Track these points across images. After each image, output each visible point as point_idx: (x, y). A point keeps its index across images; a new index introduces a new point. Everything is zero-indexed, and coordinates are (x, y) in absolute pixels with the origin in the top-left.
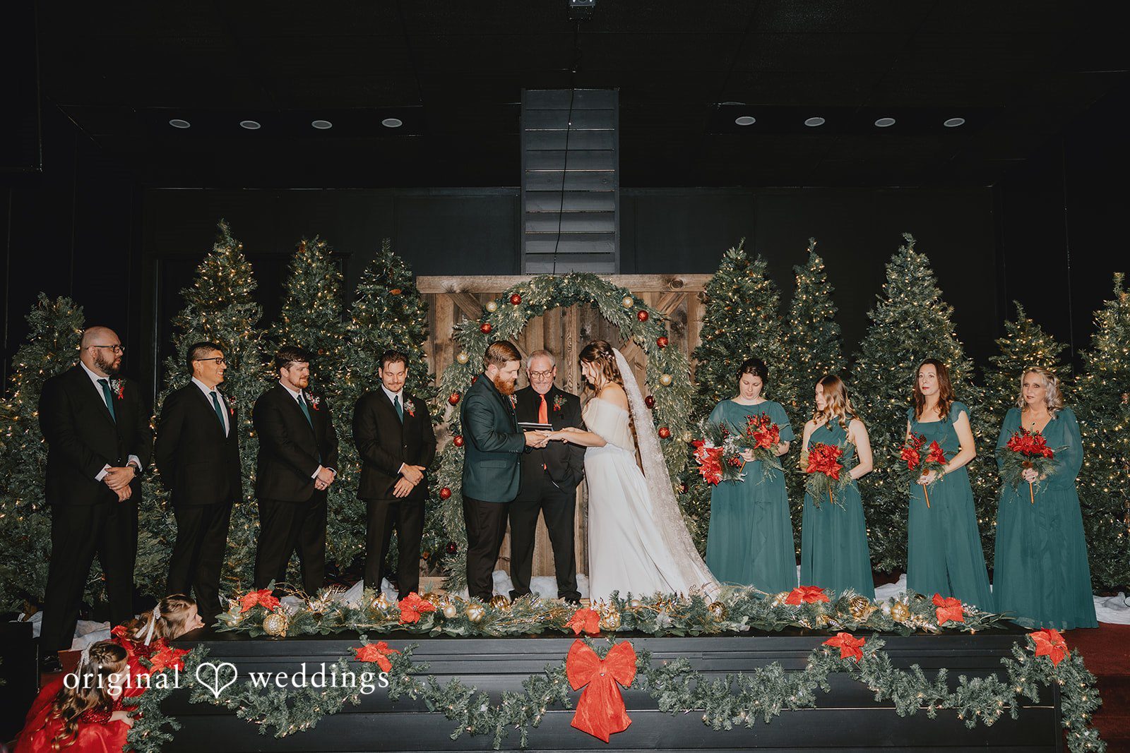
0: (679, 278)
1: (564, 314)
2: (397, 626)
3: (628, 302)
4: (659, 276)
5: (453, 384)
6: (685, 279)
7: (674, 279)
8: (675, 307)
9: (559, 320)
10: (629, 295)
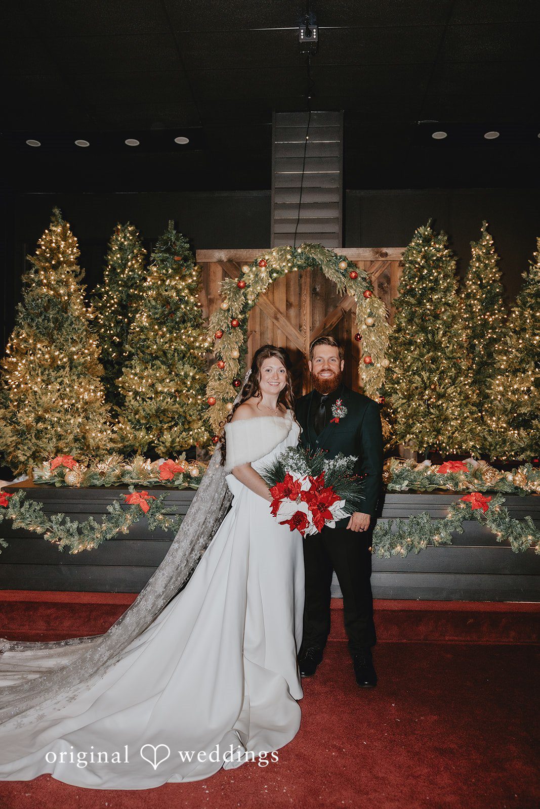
0: (385, 250)
1: (301, 277)
2: (158, 482)
3: (343, 265)
4: (370, 249)
5: (218, 324)
6: (389, 251)
7: (382, 251)
8: (381, 272)
9: (297, 281)
10: (344, 260)
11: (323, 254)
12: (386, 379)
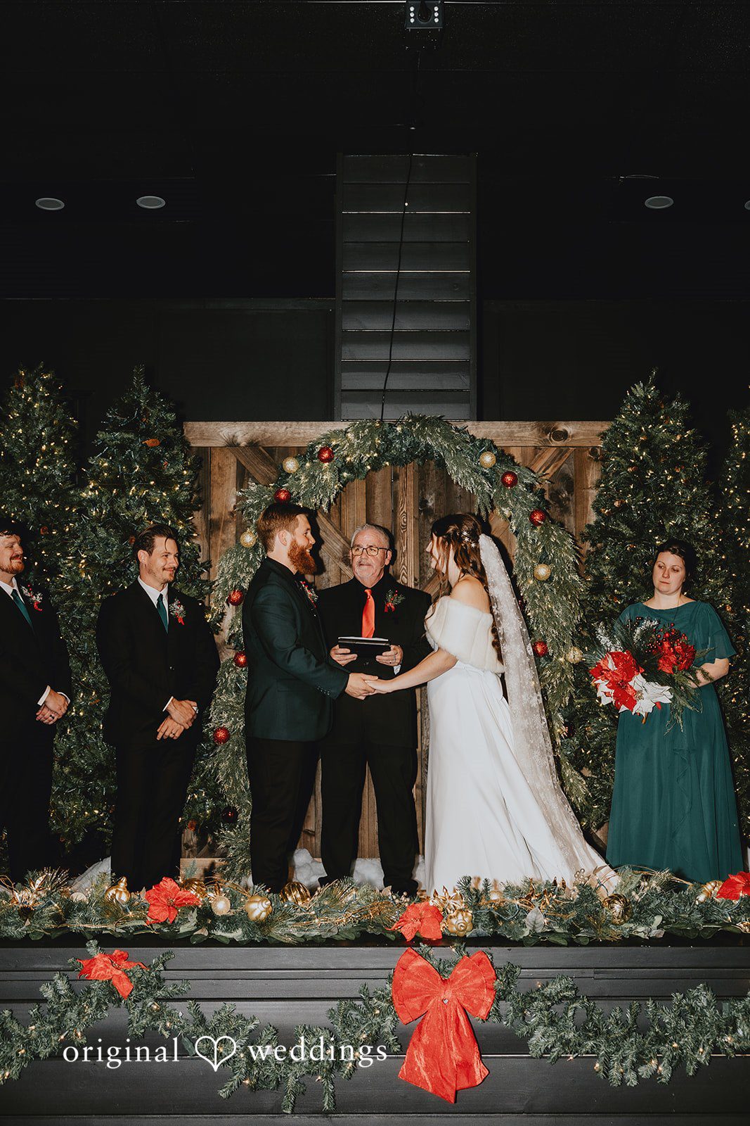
0: (562, 426)
1: (396, 477)
2: (143, 928)
3: (488, 459)
4: (533, 423)
5: (234, 576)
6: (570, 428)
7: (555, 428)
8: (556, 469)
9: (389, 485)
10: (489, 450)
11: (448, 437)
12: (577, 688)
